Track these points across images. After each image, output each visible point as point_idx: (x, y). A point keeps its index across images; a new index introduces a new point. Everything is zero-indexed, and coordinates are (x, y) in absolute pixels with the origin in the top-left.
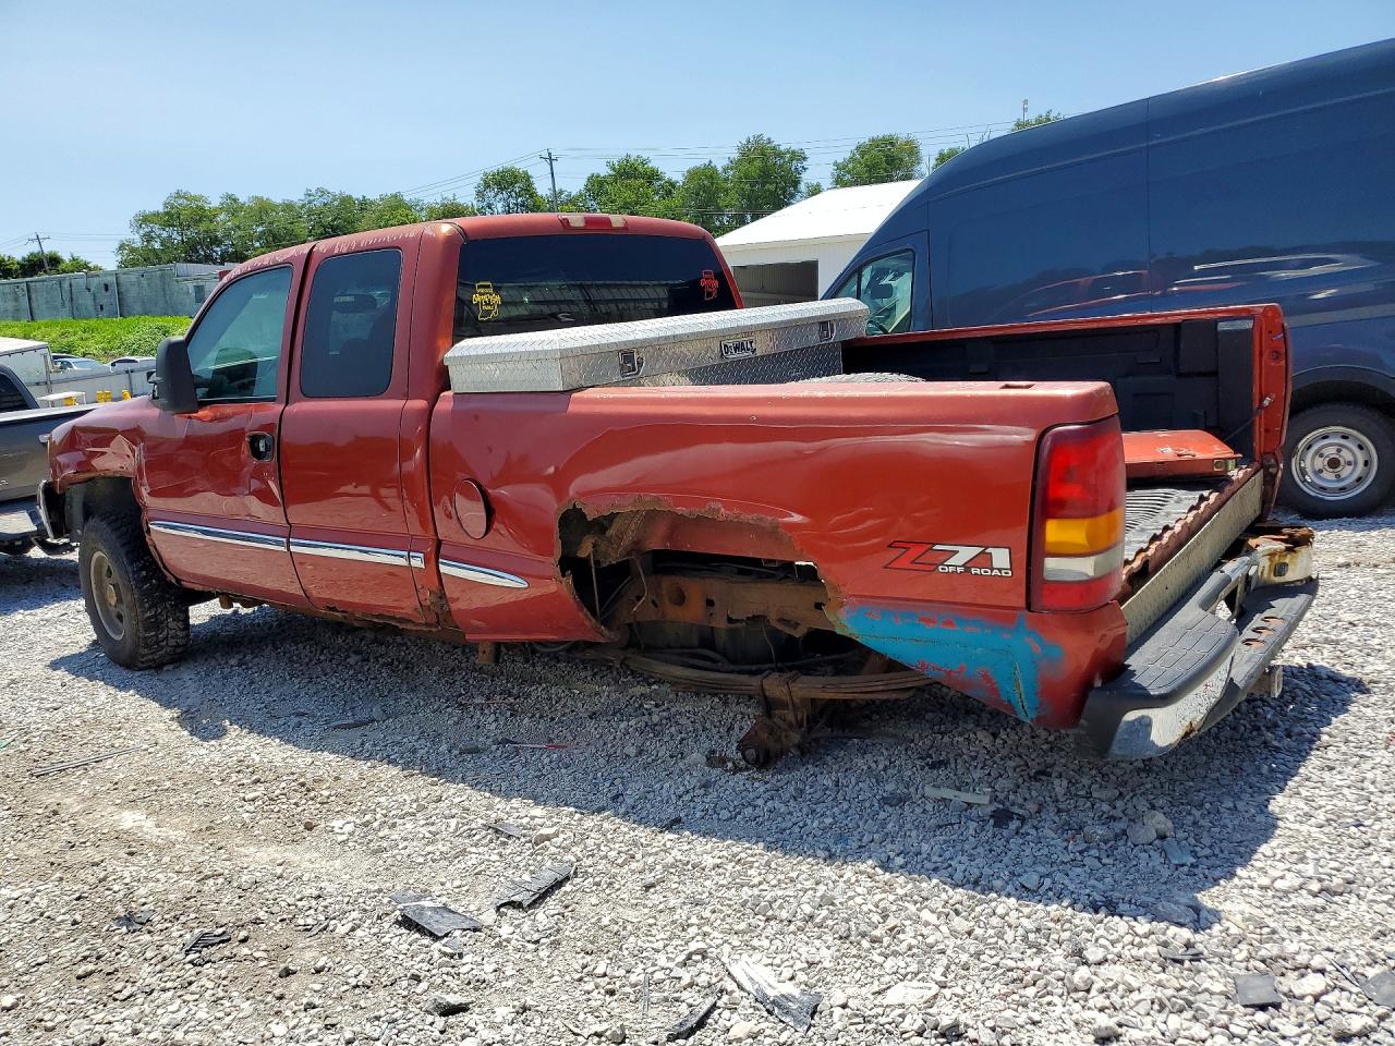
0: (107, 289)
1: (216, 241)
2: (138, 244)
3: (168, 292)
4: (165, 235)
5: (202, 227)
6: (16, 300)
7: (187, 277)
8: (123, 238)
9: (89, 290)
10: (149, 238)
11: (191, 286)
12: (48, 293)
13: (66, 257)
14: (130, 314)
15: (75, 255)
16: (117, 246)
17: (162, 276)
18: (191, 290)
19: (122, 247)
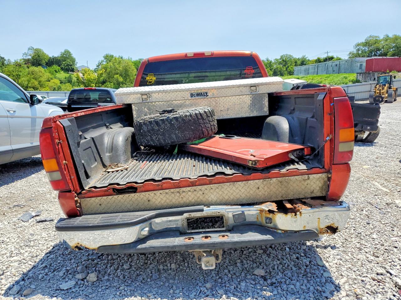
0: (336, 66)
1: (379, 50)
2: (355, 52)
3: (352, 66)
4: (363, 49)
5: (375, 45)
6: (315, 69)
7: (358, 62)
8: (351, 50)
9: (332, 66)
10: (358, 50)
11: (359, 64)
12: (322, 67)
13: (335, 57)
14: (341, 73)
15: (338, 56)
16: (349, 53)
17: (352, 62)
18: (359, 66)
19: (350, 53)
